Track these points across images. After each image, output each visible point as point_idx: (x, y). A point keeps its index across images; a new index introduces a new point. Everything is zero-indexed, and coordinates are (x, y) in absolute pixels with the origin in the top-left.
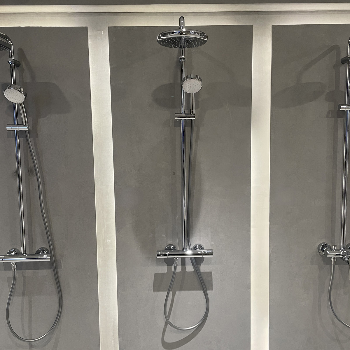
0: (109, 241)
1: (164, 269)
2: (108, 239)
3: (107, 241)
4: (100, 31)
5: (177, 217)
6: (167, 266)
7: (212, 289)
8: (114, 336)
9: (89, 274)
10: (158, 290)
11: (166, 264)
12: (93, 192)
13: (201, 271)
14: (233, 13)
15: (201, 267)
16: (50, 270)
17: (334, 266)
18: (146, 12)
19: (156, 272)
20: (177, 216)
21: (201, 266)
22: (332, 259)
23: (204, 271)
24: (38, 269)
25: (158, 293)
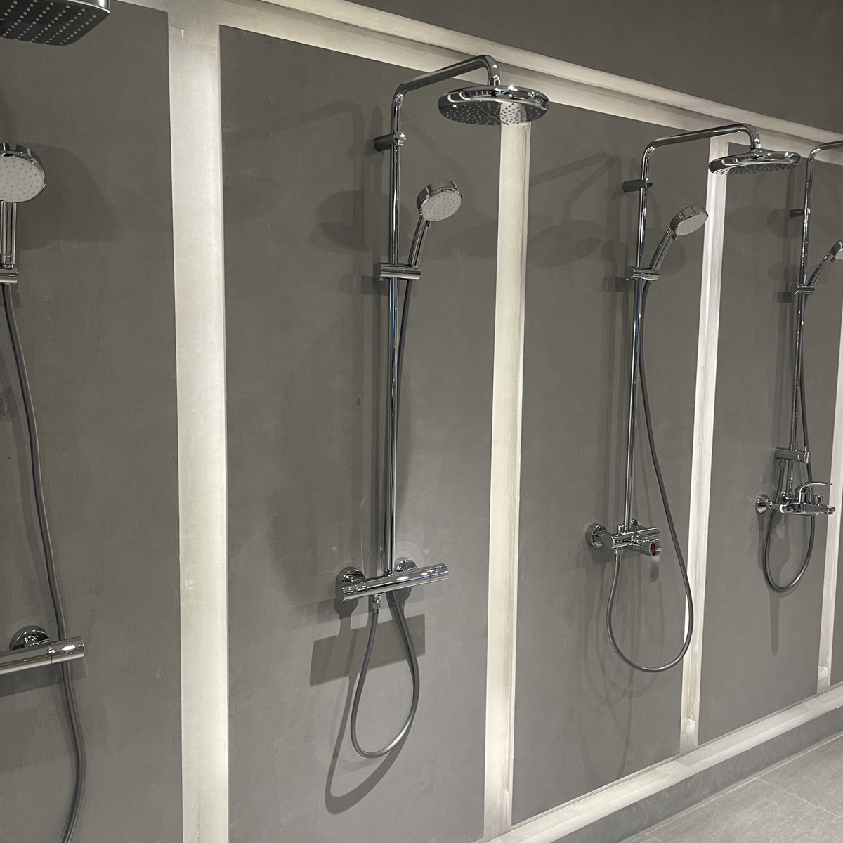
0: (191, 582)
1: (332, 627)
2: (188, 579)
3: (186, 585)
4: (177, 28)
5: (363, 503)
6: (341, 618)
7: (424, 653)
8: (198, 825)
9: (158, 676)
10: (321, 681)
11: (339, 615)
12: (174, 457)
13: (406, 617)
14: (455, 53)
15: (405, 608)
16: (49, 688)
17: (619, 563)
18: (287, 6)
19: (318, 639)
20: (361, 501)
21: (406, 605)
22: (616, 552)
23: (411, 616)
24: (13, 693)
25: (319, 686)
